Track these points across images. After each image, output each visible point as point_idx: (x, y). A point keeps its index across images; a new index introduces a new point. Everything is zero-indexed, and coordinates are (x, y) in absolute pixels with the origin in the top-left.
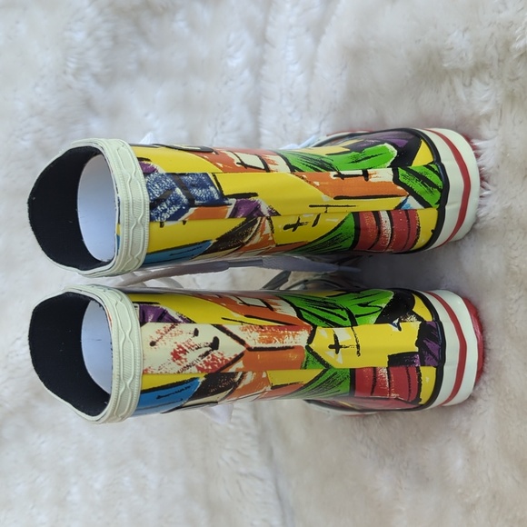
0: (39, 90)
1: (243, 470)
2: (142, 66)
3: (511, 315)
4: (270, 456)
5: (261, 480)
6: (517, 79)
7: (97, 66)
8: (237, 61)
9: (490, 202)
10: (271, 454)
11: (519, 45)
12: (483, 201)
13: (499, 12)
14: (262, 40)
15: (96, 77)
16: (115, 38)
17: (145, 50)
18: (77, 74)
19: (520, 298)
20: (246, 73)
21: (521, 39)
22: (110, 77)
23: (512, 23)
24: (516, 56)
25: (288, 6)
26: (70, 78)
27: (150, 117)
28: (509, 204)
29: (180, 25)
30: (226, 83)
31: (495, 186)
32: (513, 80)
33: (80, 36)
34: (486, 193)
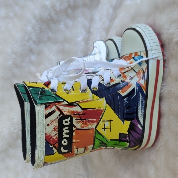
0: (15, 45)
1: (77, 173)
2: (49, 39)
3: (171, 124)
4: (86, 168)
5: (83, 176)
6: (174, 50)
7: (34, 38)
8: (80, 39)
9: (165, 88)
10: (87, 168)
11: (175, 40)
12: (162, 87)
13: (169, 30)
14: (89, 32)
15: (34, 42)
16: (41, 30)
17: (50, 34)
18: (28, 41)
19: (173, 119)
20: (83, 43)
21: (176, 38)
22: (39, 42)
23: (173, 33)
24: (174, 43)
25: (98, 22)
26: (25, 42)
27: (51, 55)
28: (171, 89)
29: (62, 26)
30: (76, 46)
31: (166, 83)
32: (173, 50)
33: (29, 28)
34: (163, 85)
